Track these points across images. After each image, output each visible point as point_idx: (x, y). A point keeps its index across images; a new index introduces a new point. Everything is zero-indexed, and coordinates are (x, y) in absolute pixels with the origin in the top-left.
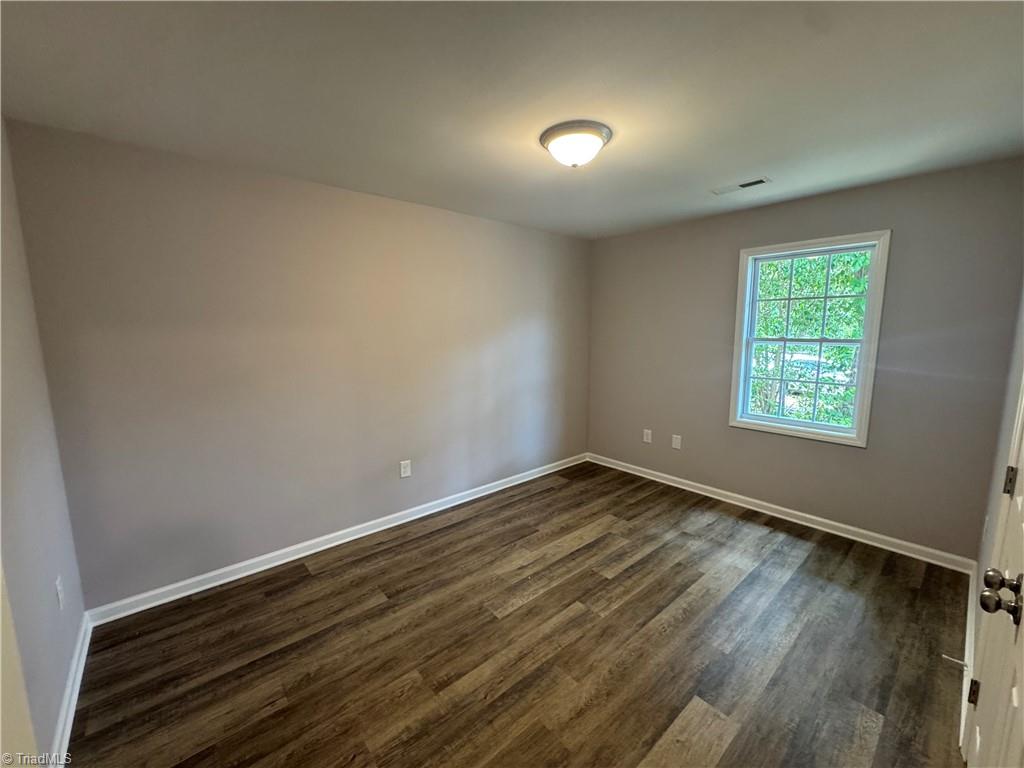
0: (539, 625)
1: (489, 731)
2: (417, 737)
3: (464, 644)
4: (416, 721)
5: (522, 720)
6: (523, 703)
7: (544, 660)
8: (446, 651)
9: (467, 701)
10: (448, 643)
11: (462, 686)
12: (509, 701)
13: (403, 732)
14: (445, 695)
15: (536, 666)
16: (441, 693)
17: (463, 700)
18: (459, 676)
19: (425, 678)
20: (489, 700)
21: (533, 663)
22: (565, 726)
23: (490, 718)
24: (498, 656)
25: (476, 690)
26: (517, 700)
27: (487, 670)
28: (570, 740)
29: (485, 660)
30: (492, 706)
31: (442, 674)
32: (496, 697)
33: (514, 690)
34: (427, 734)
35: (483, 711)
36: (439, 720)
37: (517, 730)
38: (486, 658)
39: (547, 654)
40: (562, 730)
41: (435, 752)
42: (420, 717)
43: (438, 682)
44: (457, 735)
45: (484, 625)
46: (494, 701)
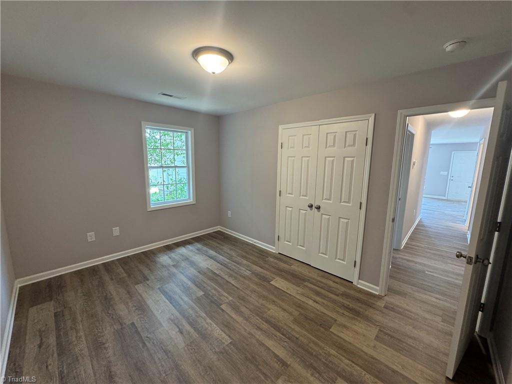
0: (237, 322)
1: (301, 338)
2: (315, 368)
3: (253, 357)
4: (307, 372)
5: (293, 327)
6: (285, 327)
7: (260, 320)
8: (260, 367)
9: (290, 349)
10: (253, 367)
11: (281, 353)
12: (285, 332)
13: (315, 377)
14: (289, 361)
15: (264, 323)
16: (289, 363)
17: (290, 351)
18: (276, 356)
19: (281, 375)
20: (287, 340)
21: (263, 324)
22: (291, 314)
23: (295, 339)
24: (260, 339)
25: (282, 346)
26: (284, 329)
27: (269, 343)
28: (296, 313)
29: (263, 344)
30: (289, 338)
31: (277, 366)
32: (284, 337)
33: (279, 331)
34: (311, 364)
35: (293, 341)
36: (303, 361)
37: (297, 329)
38: (262, 344)
39: (257, 319)
40: (293, 315)
41: (318, 358)
42: (305, 371)
43: (282, 366)
44: (307, 351)
45: (237, 349)
46: (287, 338)
